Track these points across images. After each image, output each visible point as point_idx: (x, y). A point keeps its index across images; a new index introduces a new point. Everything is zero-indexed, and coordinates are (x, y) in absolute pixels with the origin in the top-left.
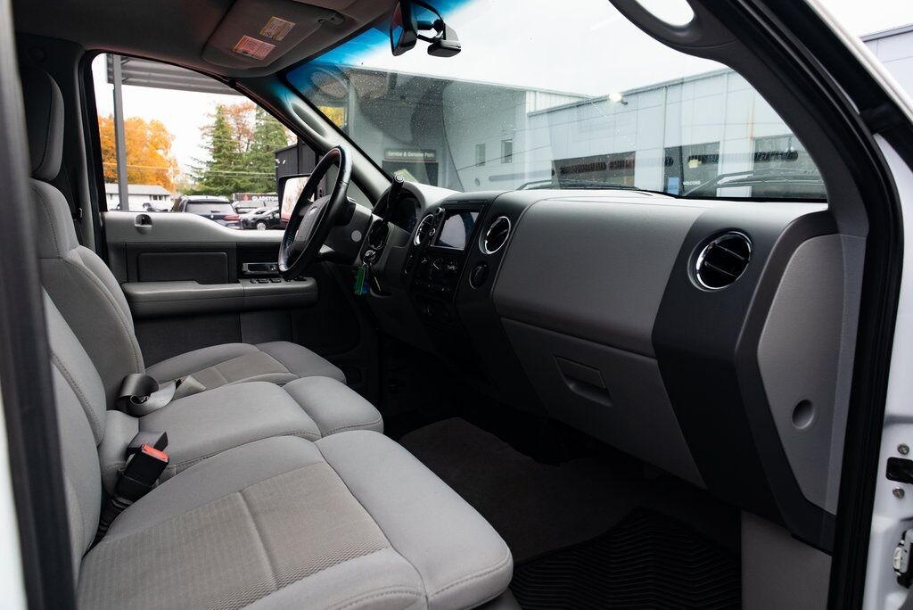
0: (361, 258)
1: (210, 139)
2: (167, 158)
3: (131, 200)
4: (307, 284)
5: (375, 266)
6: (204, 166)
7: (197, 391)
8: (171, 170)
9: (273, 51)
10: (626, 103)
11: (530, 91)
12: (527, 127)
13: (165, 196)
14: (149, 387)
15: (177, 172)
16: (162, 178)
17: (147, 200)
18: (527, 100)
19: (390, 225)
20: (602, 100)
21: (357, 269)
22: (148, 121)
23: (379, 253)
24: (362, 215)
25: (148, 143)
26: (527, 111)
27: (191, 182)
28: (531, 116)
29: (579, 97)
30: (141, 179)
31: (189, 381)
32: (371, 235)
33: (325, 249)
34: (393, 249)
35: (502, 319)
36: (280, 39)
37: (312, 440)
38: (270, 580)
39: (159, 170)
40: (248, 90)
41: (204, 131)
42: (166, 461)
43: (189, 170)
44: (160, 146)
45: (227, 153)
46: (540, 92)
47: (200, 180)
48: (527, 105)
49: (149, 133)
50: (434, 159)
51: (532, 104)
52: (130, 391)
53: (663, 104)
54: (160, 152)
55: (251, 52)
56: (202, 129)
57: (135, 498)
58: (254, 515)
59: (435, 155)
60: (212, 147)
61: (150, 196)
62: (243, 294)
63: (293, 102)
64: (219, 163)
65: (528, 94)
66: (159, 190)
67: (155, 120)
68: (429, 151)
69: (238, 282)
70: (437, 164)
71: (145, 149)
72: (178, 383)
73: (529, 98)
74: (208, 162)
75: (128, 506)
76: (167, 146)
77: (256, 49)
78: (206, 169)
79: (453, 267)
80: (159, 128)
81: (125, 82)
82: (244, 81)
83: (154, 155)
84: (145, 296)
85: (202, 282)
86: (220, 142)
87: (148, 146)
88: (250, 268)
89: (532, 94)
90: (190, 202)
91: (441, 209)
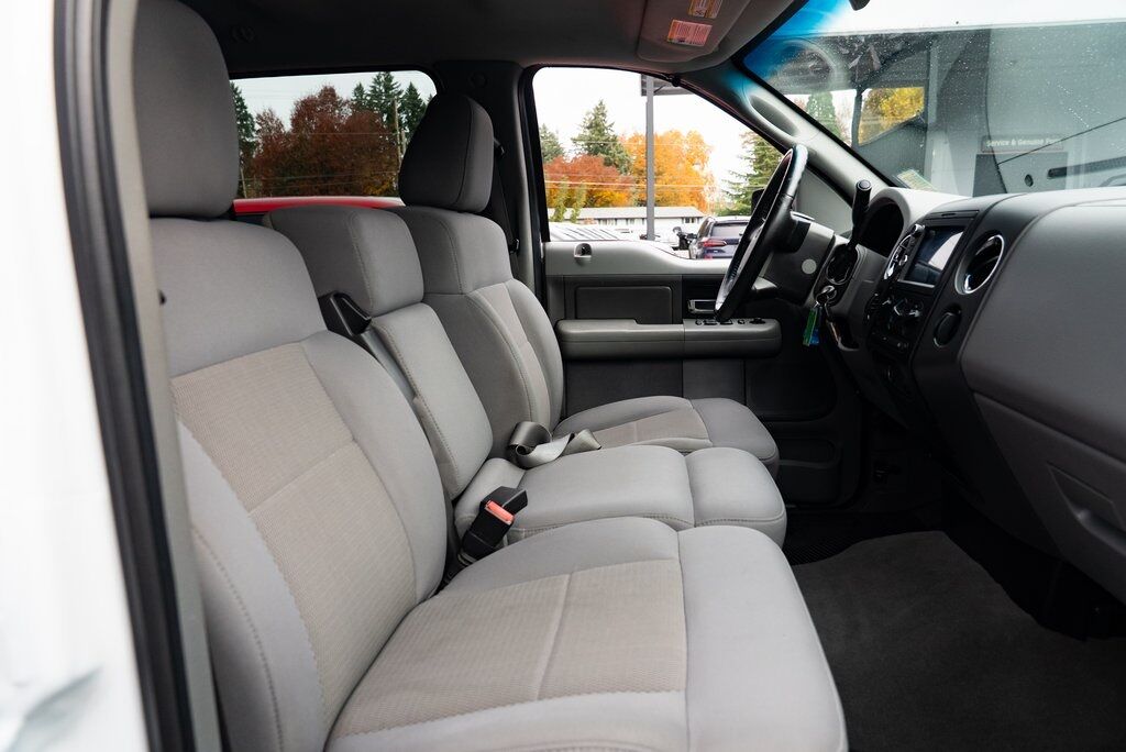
0: (815, 294)
1: (752, 147)
2: (703, 174)
3: (657, 224)
4: (767, 327)
5: (834, 308)
6: (742, 180)
7: (590, 449)
8: (706, 188)
9: (713, 34)
13: (698, 218)
14: (540, 437)
15: (713, 190)
16: (697, 198)
17: (679, 223)
19: (859, 248)
21: (808, 310)
22: (684, 133)
23: (841, 290)
24: (819, 238)
25: (684, 159)
27: (728, 200)
30: (673, 200)
31: (584, 436)
32: (831, 265)
33: (762, 284)
34: (863, 284)
35: (976, 395)
36: (714, 16)
37: (677, 528)
38: (535, 688)
39: (693, 188)
40: (695, 87)
41: (745, 139)
42: (509, 523)
43: (726, 187)
44: (697, 160)
45: (770, 162)
47: (738, 197)
49: (686, 146)
52: (519, 440)
54: (696, 168)
55: (688, 39)
56: (743, 136)
57: (479, 557)
58: (566, 605)
60: (754, 157)
61: (682, 218)
62: (683, 337)
63: (751, 94)
64: (761, 175)
66: (692, 211)
67: (693, 130)
69: (682, 323)
71: (681, 165)
72: (572, 437)
74: (748, 175)
75: (471, 563)
76: (704, 160)
77: (691, 33)
78: (745, 184)
79: (917, 313)
80: (697, 140)
81: (656, 93)
82: (689, 75)
83: (688, 172)
84: (576, 336)
85: (640, 322)
86: (763, 149)
87: (683, 162)
88: (698, 305)
90: (717, 225)
91: (918, 226)
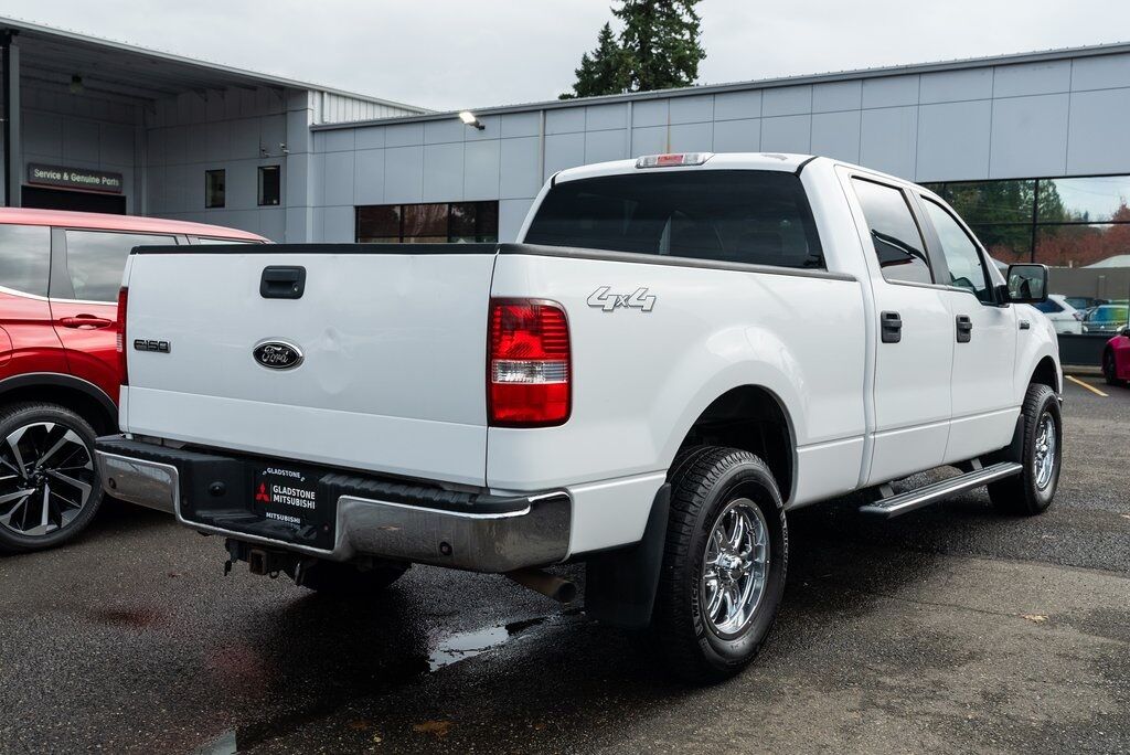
10: (482, 128)
11: (314, 91)
12: (310, 149)
18: (310, 105)
20: (452, 118)
26: (309, 123)
28: (316, 130)
29: (408, 110)
46: (330, 94)
48: (309, 112)
50: (118, 189)
51: (315, 113)
53: (541, 135)
59: (121, 183)
65: (310, 95)
68: (110, 176)
70: (124, 198)
73: (313, 102)
89: (317, 97)
